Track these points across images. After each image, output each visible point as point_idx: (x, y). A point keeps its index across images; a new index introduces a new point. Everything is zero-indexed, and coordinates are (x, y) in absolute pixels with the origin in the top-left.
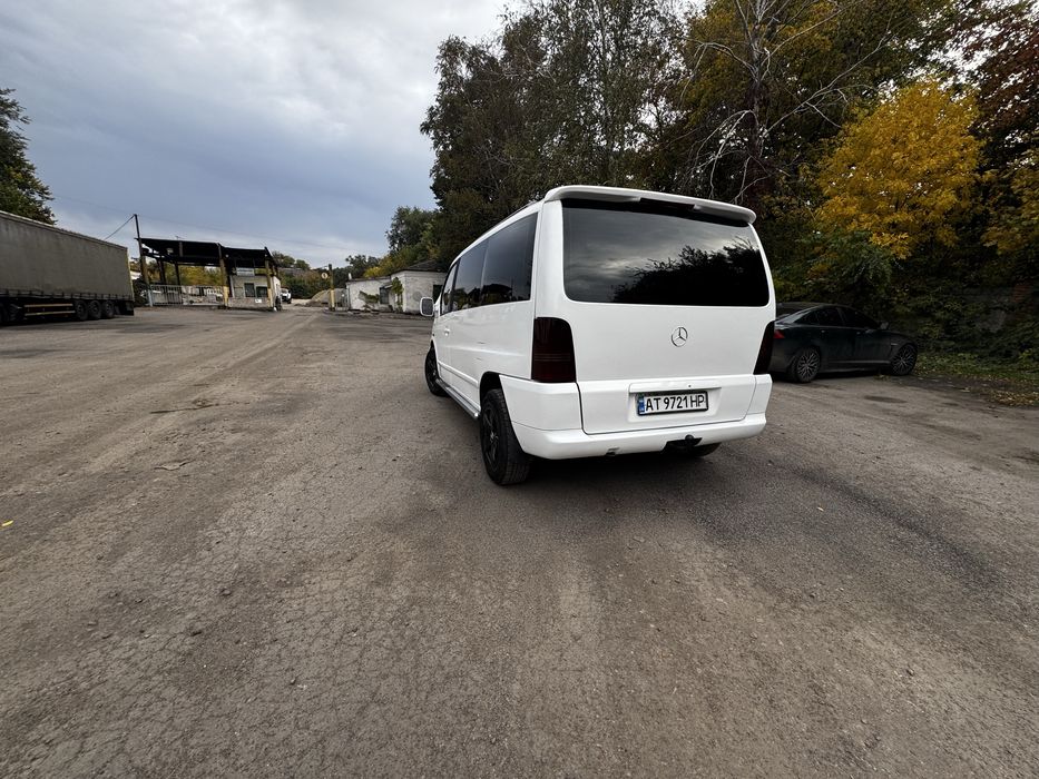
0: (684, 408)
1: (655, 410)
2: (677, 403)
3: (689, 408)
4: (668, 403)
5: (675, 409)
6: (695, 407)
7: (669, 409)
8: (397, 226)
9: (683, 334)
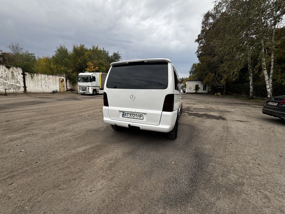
0: (135, 118)
1: (127, 117)
2: (133, 115)
3: (137, 118)
4: (131, 115)
5: (133, 117)
6: (139, 118)
7: (131, 117)
8: (192, 69)
9: (132, 97)
